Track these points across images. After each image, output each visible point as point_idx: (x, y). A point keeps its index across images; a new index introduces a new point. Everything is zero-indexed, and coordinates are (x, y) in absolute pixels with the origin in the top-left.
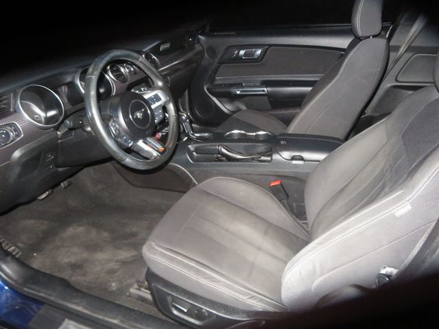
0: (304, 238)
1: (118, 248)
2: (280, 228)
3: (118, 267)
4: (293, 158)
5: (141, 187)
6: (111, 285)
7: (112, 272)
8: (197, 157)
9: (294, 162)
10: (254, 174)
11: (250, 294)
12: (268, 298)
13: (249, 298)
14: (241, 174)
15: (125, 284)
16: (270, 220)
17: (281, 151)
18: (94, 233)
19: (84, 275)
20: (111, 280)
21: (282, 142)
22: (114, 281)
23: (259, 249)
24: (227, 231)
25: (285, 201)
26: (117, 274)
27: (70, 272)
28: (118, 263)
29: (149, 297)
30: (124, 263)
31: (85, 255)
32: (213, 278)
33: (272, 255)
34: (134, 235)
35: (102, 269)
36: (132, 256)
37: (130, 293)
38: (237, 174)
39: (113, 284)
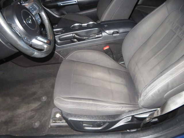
0: (124, 71)
1: (29, 103)
2: (113, 69)
3: (34, 113)
4: (113, 33)
5: (29, 67)
6: (35, 125)
7: (32, 117)
8: (60, 43)
9: (114, 35)
10: (94, 46)
11: (122, 106)
12: (127, 104)
13: (122, 108)
14: (87, 47)
15: (42, 121)
16: (108, 67)
17: (106, 30)
18: (9, 100)
19: (15, 125)
20: (33, 122)
21: (106, 26)
22: (35, 122)
23: (110, 82)
24: (93, 78)
25: (111, 55)
26: (35, 117)
27: (5, 127)
28: (33, 112)
29: (66, 124)
30: (36, 110)
31: (10, 114)
32: (104, 106)
33: (117, 83)
34: (34, 93)
35: (25, 118)
36: (39, 105)
37: (51, 126)
38: (85, 47)
39: (36, 124)
